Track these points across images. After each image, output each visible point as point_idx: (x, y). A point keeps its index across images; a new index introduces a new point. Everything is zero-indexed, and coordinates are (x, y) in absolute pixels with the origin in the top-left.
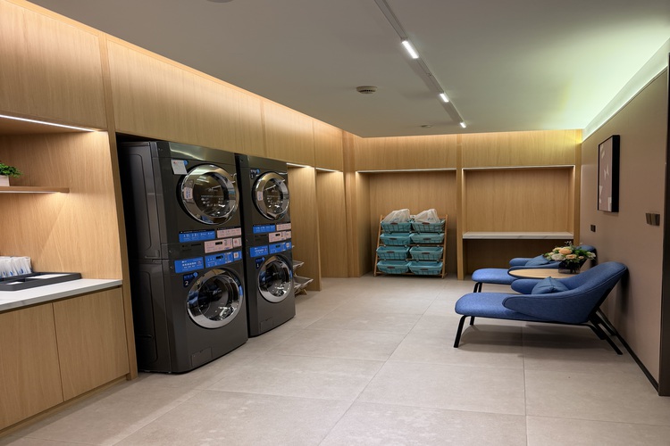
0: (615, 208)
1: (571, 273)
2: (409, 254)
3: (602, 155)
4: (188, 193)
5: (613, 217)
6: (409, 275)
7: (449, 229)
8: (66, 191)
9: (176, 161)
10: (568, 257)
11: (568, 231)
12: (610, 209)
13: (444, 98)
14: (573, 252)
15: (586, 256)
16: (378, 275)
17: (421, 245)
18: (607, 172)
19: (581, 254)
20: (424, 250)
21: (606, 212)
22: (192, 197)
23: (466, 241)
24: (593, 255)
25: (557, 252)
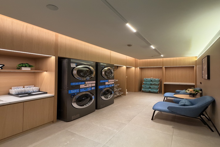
0: (209, 78)
1: (193, 97)
2: (150, 87)
3: (203, 62)
4: (75, 72)
5: (208, 81)
6: (150, 92)
7: (161, 81)
8: (47, 71)
9: (72, 64)
10: (192, 92)
11: (193, 83)
12: (206, 78)
13: (153, 47)
14: (194, 91)
15: (198, 92)
16: (142, 92)
17: (153, 85)
18: (205, 67)
19: (196, 91)
20: (154, 86)
21: (205, 79)
22: (76, 73)
23: (165, 85)
24: (201, 92)
25: (189, 90)
